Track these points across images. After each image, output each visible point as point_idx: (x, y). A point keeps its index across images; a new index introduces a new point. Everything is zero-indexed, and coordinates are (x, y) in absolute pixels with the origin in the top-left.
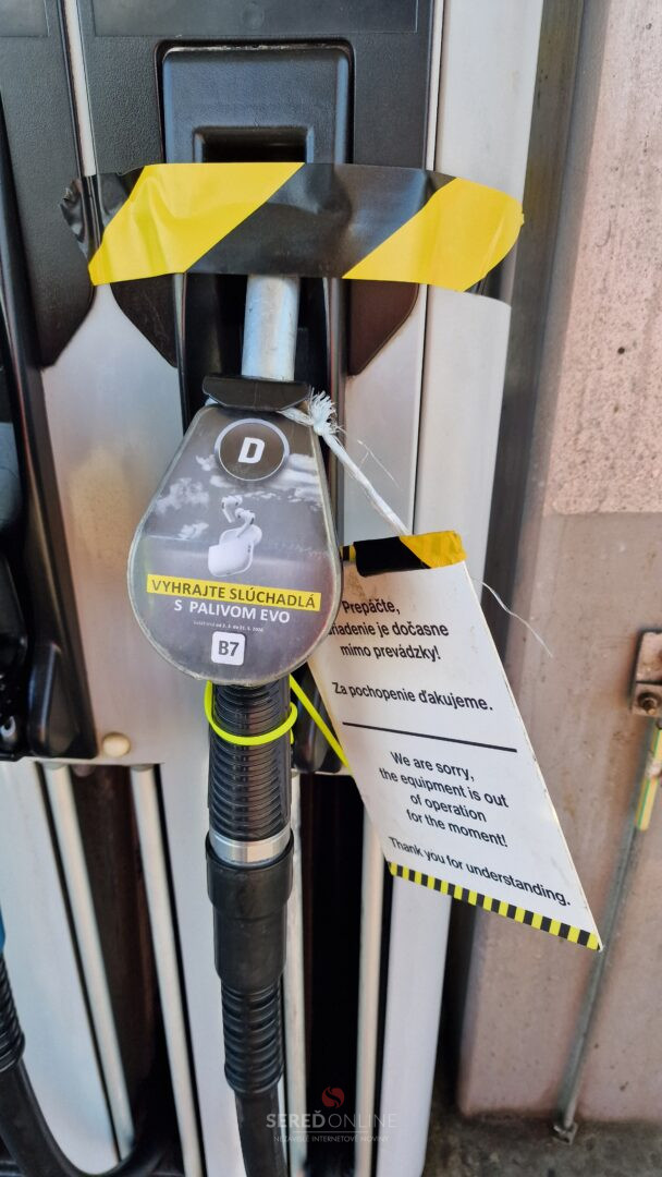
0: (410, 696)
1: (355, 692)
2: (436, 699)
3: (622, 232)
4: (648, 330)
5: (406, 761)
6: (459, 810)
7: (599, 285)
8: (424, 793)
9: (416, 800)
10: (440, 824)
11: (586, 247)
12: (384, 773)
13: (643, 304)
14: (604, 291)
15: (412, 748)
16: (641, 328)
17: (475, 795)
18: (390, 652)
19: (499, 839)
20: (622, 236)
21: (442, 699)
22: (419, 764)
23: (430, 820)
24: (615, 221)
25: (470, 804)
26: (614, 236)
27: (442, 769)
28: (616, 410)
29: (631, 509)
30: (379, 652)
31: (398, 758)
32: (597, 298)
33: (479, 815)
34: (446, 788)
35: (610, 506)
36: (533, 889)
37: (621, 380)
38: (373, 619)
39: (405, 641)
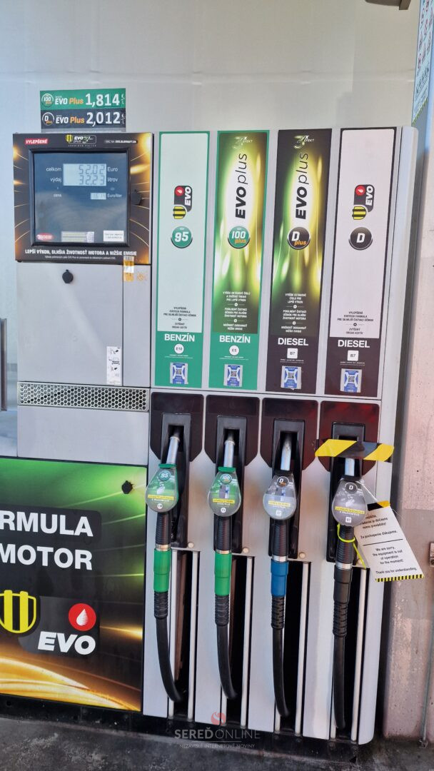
0: (380, 534)
1: (365, 537)
4: (423, 467)
5: (379, 550)
6: (392, 557)
8: (384, 556)
9: (382, 558)
10: (388, 562)
12: (374, 555)
13: (421, 462)
15: (380, 546)
17: (396, 552)
19: (401, 560)
22: (382, 549)
23: (386, 562)
25: (394, 554)
27: (388, 549)
28: (418, 484)
29: (424, 509)
30: (372, 526)
31: (377, 550)
34: (390, 553)
35: (418, 508)
36: (409, 569)
37: (418, 478)
38: (371, 519)
39: (378, 523)
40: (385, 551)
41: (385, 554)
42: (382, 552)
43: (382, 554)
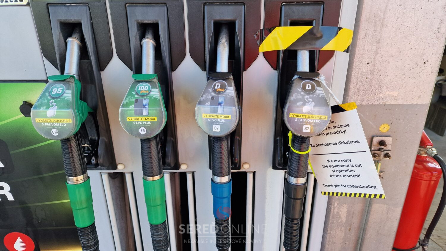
0: (336, 144)
1: (317, 146)
2: (344, 143)
3: (368, 35)
4: (374, 59)
5: (332, 161)
6: (347, 171)
8: (336, 169)
9: (334, 171)
10: (340, 176)
11: (359, 39)
12: (324, 166)
13: (374, 52)
14: (364, 49)
15: (333, 157)
16: (373, 58)
17: (352, 166)
18: (331, 133)
19: (358, 176)
20: (369, 36)
21: (346, 143)
22: (335, 161)
23: (337, 176)
24: (367, 33)
25: (350, 168)
26: (366, 36)
27: (342, 161)
28: (366, 78)
29: (370, 104)
30: (328, 134)
31: (329, 161)
32: (362, 51)
33: (353, 171)
34: (344, 166)
35: (364, 103)
36: (367, 187)
37: (368, 71)
39: (336, 130)
40: (338, 163)
41: (338, 166)
42: (334, 164)
43: (333, 166)
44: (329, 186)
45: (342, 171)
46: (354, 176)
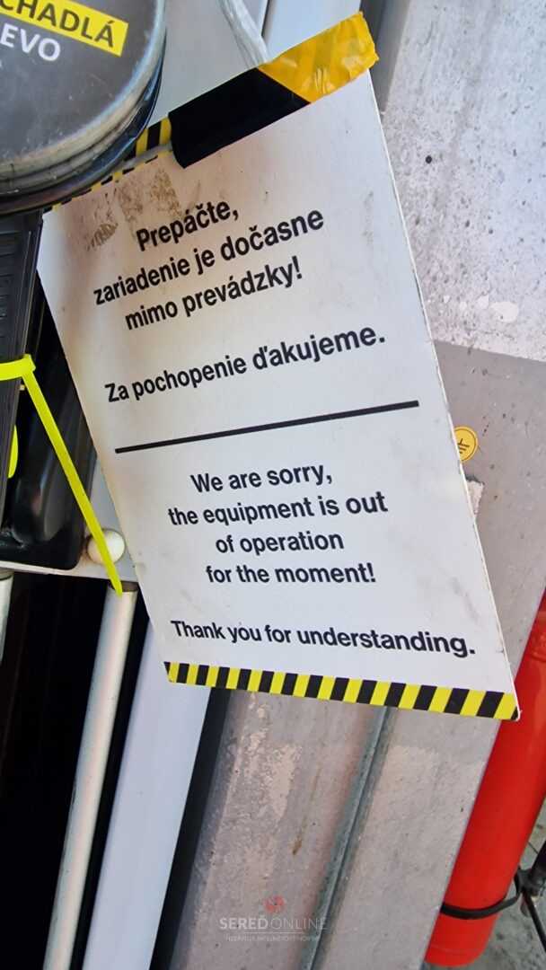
1: (142, 389)
2: (284, 355)
3: (442, 36)
4: (454, 145)
7: (415, 85)
8: (240, 530)
9: (225, 545)
10: (262, 575)
12: (176, 516)
13: (453, 117)
14: (419, 91)
15: (222, 459)
16: (448, 141)
17: (330, 507)
18: (210, 297)
19: (362, 573)
20: (441, 41)
22: (237, 482)
23: (245, 573)
24: (437, 23)
25: (319, 525)
26: (434, 38)
27: (275, 478)
30: (192, 304)
31: (202, 483)
32: (413, 97)
33: (334, 541)
34: (282, 511)
36: (410, 643)
38: (185, 248)
39: (239, 267)
41: (250, 514)
43: (224, 516)
44: (201, 632)
45: (271, 544)
46: (335, 575)
